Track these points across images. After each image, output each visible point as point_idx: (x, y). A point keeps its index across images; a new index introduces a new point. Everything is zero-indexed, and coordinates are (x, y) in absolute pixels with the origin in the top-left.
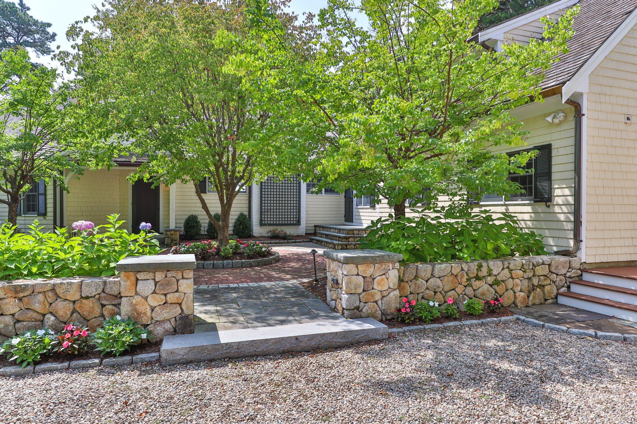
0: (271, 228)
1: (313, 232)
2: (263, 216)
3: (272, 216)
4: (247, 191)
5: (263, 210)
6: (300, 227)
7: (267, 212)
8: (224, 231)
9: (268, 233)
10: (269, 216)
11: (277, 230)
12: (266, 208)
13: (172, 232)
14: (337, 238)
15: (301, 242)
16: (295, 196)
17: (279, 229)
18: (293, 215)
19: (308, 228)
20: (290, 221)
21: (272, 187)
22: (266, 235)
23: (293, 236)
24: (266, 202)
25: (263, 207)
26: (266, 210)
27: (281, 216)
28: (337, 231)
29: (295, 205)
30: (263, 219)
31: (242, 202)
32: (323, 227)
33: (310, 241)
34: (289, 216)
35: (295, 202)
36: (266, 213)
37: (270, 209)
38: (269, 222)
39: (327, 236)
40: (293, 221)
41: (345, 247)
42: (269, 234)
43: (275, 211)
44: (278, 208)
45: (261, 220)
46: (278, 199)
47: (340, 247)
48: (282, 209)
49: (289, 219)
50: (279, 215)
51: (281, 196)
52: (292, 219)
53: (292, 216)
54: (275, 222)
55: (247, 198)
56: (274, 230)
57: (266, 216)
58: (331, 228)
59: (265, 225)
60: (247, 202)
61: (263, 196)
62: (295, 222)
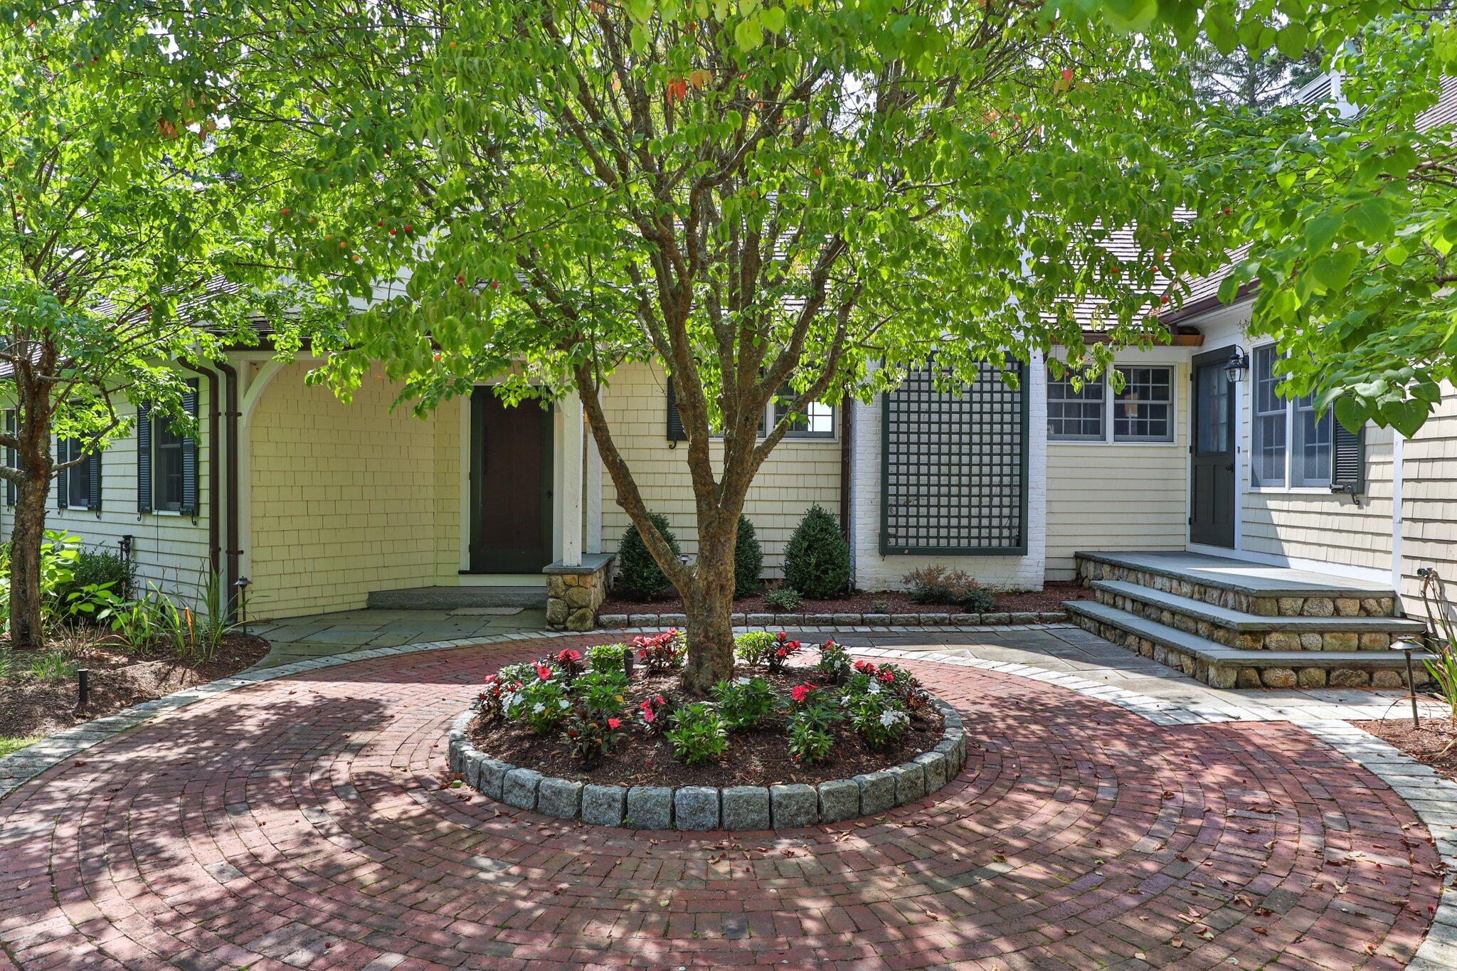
0: (923, 564)
1: (1068, 576)
2: (891, 521)
3: (923, 521)
4: (838, 434)
5: (892, 500)
6: (1025, 560)
7: (907, 505)
8: (710, 610)
9: (907, 581)
10: (913, 521)
11: (940, 572)
12: (903, 490)
13: (568, 578)
14: (1203, 628)
15: (1031, 622)
16: (1007, 449)
17: (950, 567)
18: (1000, 517)
19: (1054, 564)
20: (990, 538)
21: (924, 417)
22: (902, 588)
23: (999, 595)
24: (903, 469)
25: (892, 490)
26: (902, 500)
27: (954, 522)
28: (1186, 588)
29: (1006, 480)
30: (892, 531)
31: (821, 469)
32: (1115, 566)
33: (1068, 620)
34: (985, 522)
35: (1006, 470)
36: (902, 511)
37: (918, 496)
38: (912, 542)
39: (1143, 607)
40: (1000, 538)
41: (1253, 674)
42: (912, 587)
43: (933, 501)
44: (944, 490)
45: (884, 536)
46: (944, 459)
47: (1232, 677)
48: (959, 496)
49: (985, 532)
50: (949, 517)
51: (955, 449)
52: (995, 532)
53: (995, 522)
54: (933, 542)
55: (837, 456)
56: (930, 573)
57: (902, 521)
58: (1153, 573)
59: (898, 551)
60: (837, 469)
61: (893, 448)
62: (1005, 543)
